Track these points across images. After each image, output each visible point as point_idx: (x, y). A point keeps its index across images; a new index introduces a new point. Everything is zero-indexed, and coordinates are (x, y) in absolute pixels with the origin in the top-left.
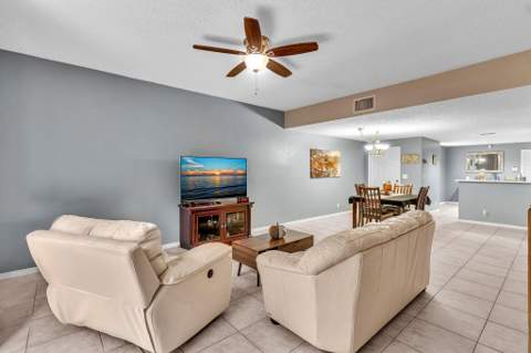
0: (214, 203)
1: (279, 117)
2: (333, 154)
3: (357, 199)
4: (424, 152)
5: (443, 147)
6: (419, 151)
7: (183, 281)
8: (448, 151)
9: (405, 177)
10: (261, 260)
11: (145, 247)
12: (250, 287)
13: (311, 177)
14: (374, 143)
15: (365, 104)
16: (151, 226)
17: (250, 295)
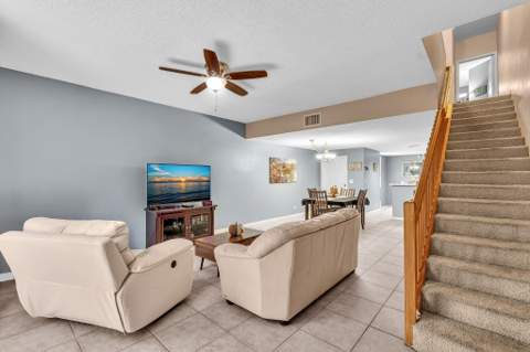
0: (179, 207)
1: (241, 129)
2: (290, 162)
3: (309, 201)
4: (366, 160)
5: (383, 157)
6: (362, 160)
7: (148, 270)
8: (387, 160)
9: (351, 182)
10: (218, 251)
11: (116, 240)
12: (210, 278)
13: (271, 182)
14: (323, 152)
15: (312, 120)
16: (120, 223)
17: (211, 284)
